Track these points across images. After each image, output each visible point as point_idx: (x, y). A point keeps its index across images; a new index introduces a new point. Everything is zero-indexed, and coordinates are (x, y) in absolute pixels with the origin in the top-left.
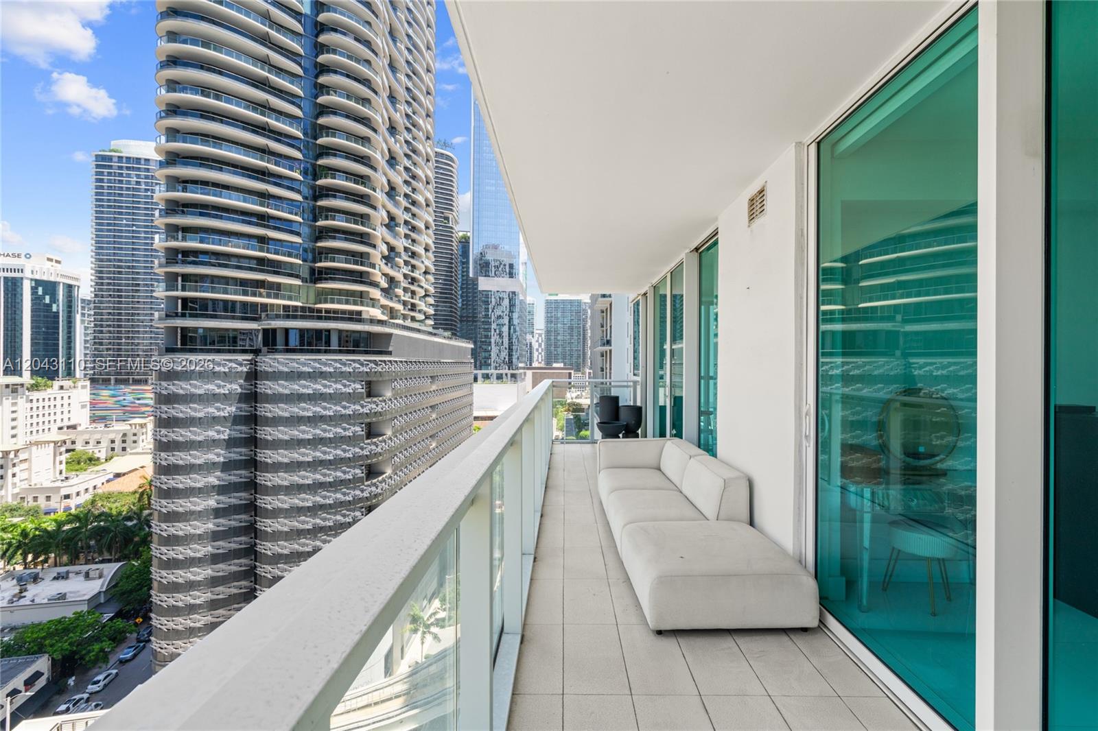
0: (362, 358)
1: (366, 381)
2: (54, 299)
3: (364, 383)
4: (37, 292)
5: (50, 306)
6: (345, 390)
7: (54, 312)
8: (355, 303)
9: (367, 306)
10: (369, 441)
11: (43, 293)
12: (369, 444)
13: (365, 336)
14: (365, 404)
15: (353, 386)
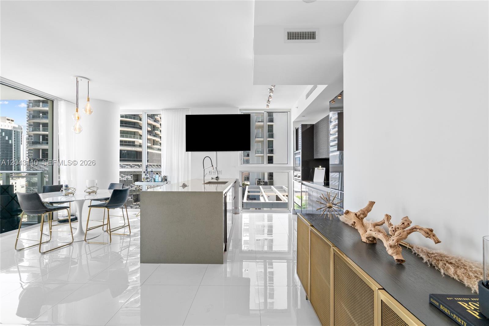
0: (131, 163)
1: (133, 175)
2: (10, 138)
3: (132, 175)
4: (2, 135)
5: (8, 141)
6: (122, 179)
7: (10, 144)
8: (131, 137)
9: (137, 138)
10: (135, 203)
11: (5, 135)
12: (135, 205)
13: (134, 153)
14: (133, 186)
15: (126, 177)
